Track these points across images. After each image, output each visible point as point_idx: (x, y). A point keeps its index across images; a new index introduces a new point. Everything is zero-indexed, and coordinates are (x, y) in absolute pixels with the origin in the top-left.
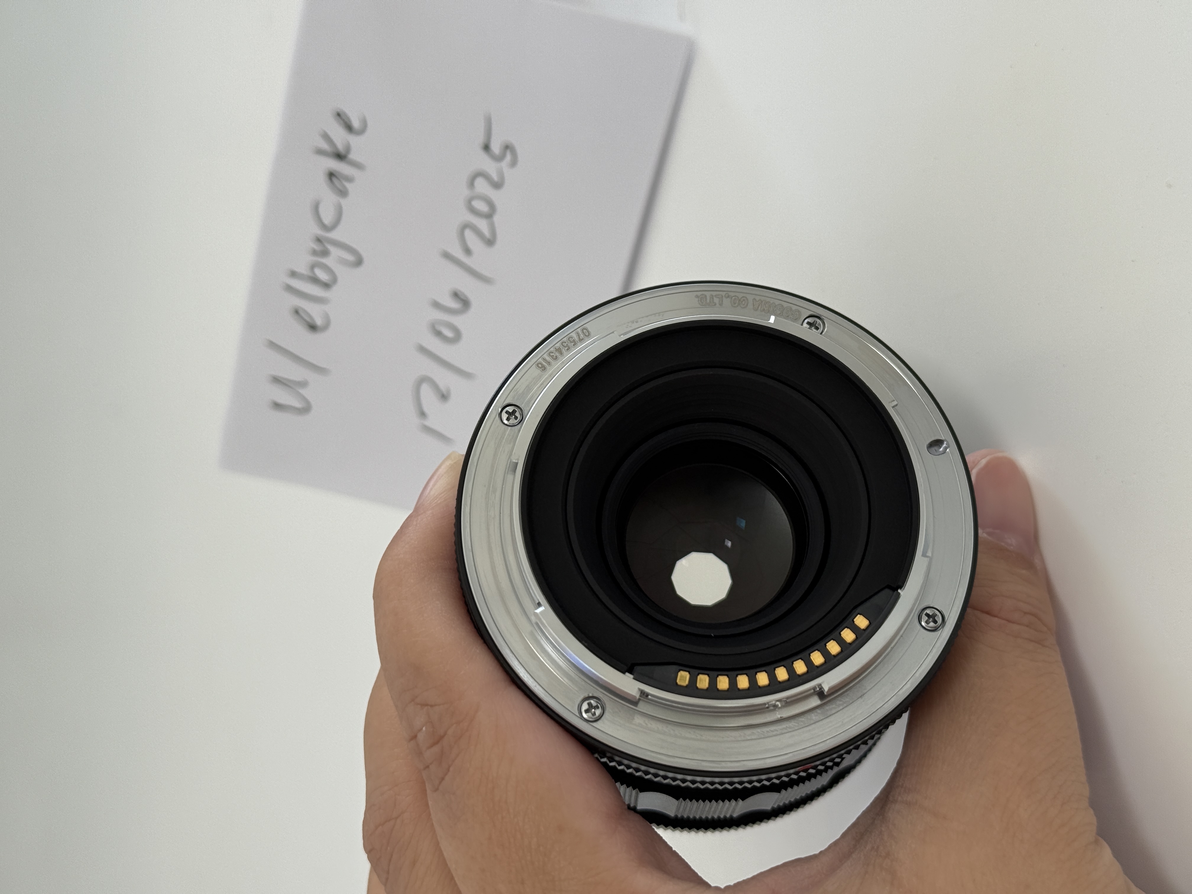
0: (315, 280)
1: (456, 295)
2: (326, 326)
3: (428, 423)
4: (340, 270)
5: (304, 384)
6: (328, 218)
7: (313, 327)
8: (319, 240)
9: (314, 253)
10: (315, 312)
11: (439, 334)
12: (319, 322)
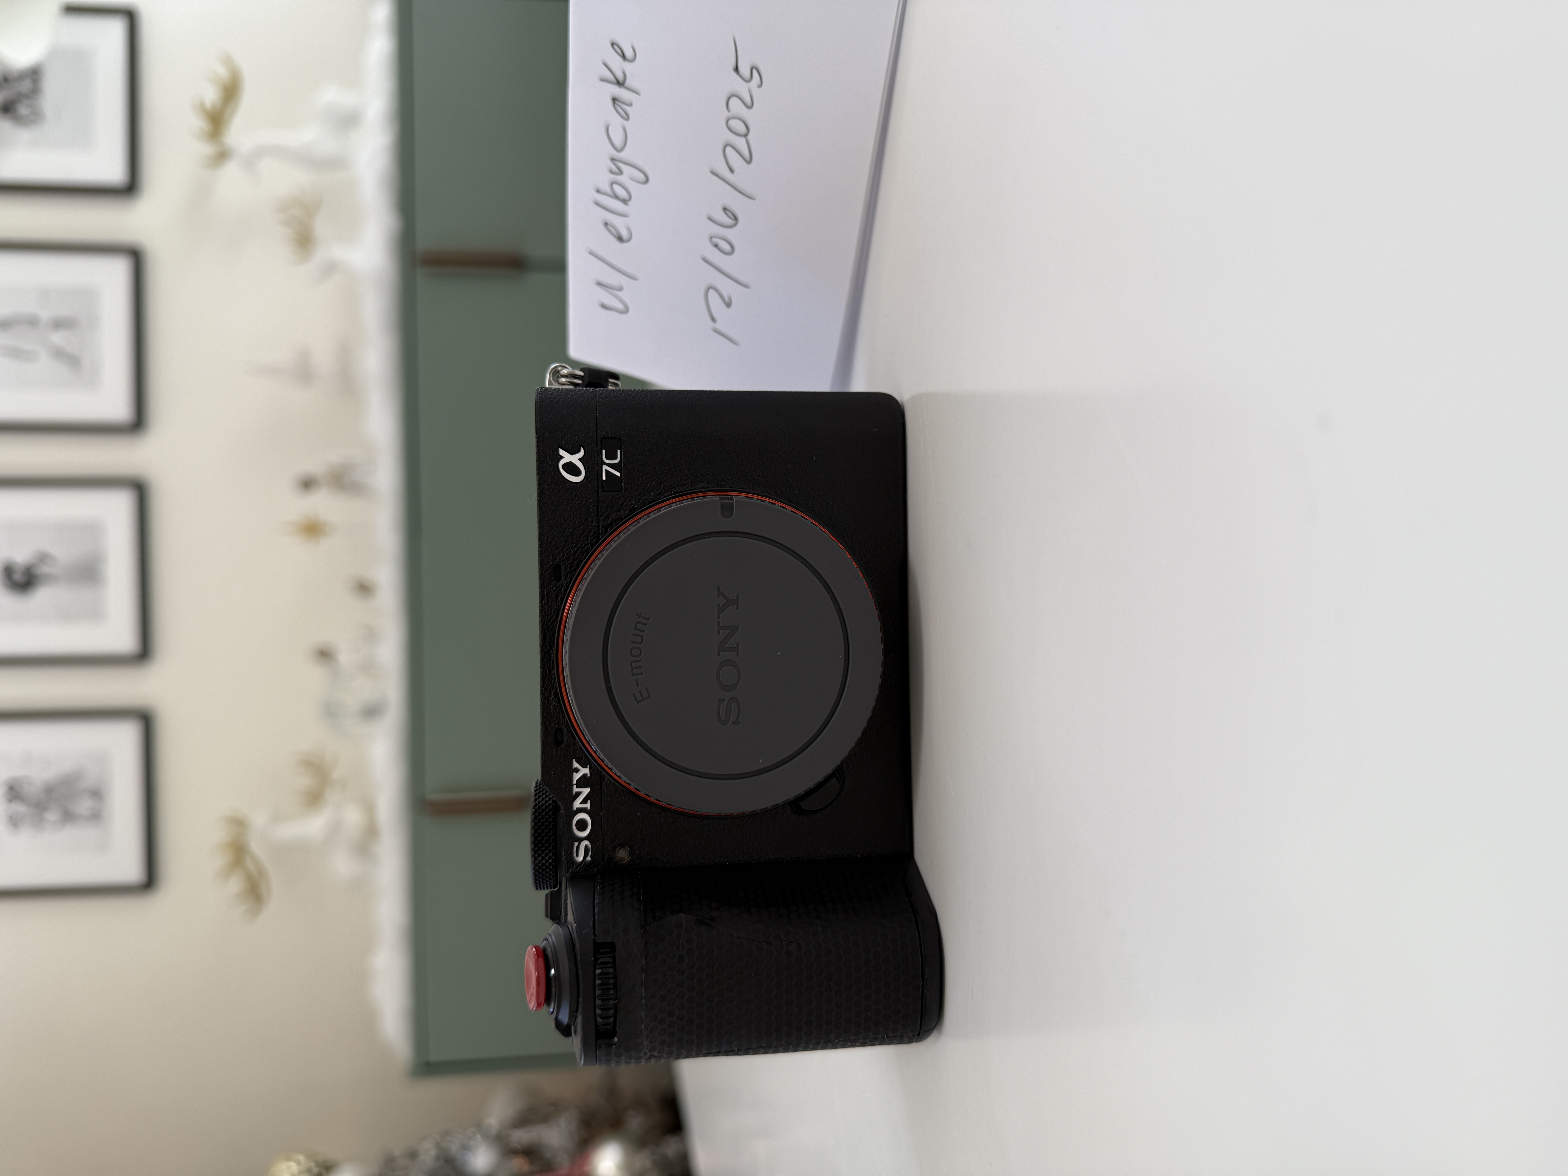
0: (616, 197)
1: (726, 210)
2: (630, 238)
3: (718, 326)
4: (633, 187)
5: (620, 289)
6: (618, 140)
7: (620, 239)
8: (613, 160)
9: (611, 172)
10: (619, 223)
11: (716, 246)
12: (625, 234)
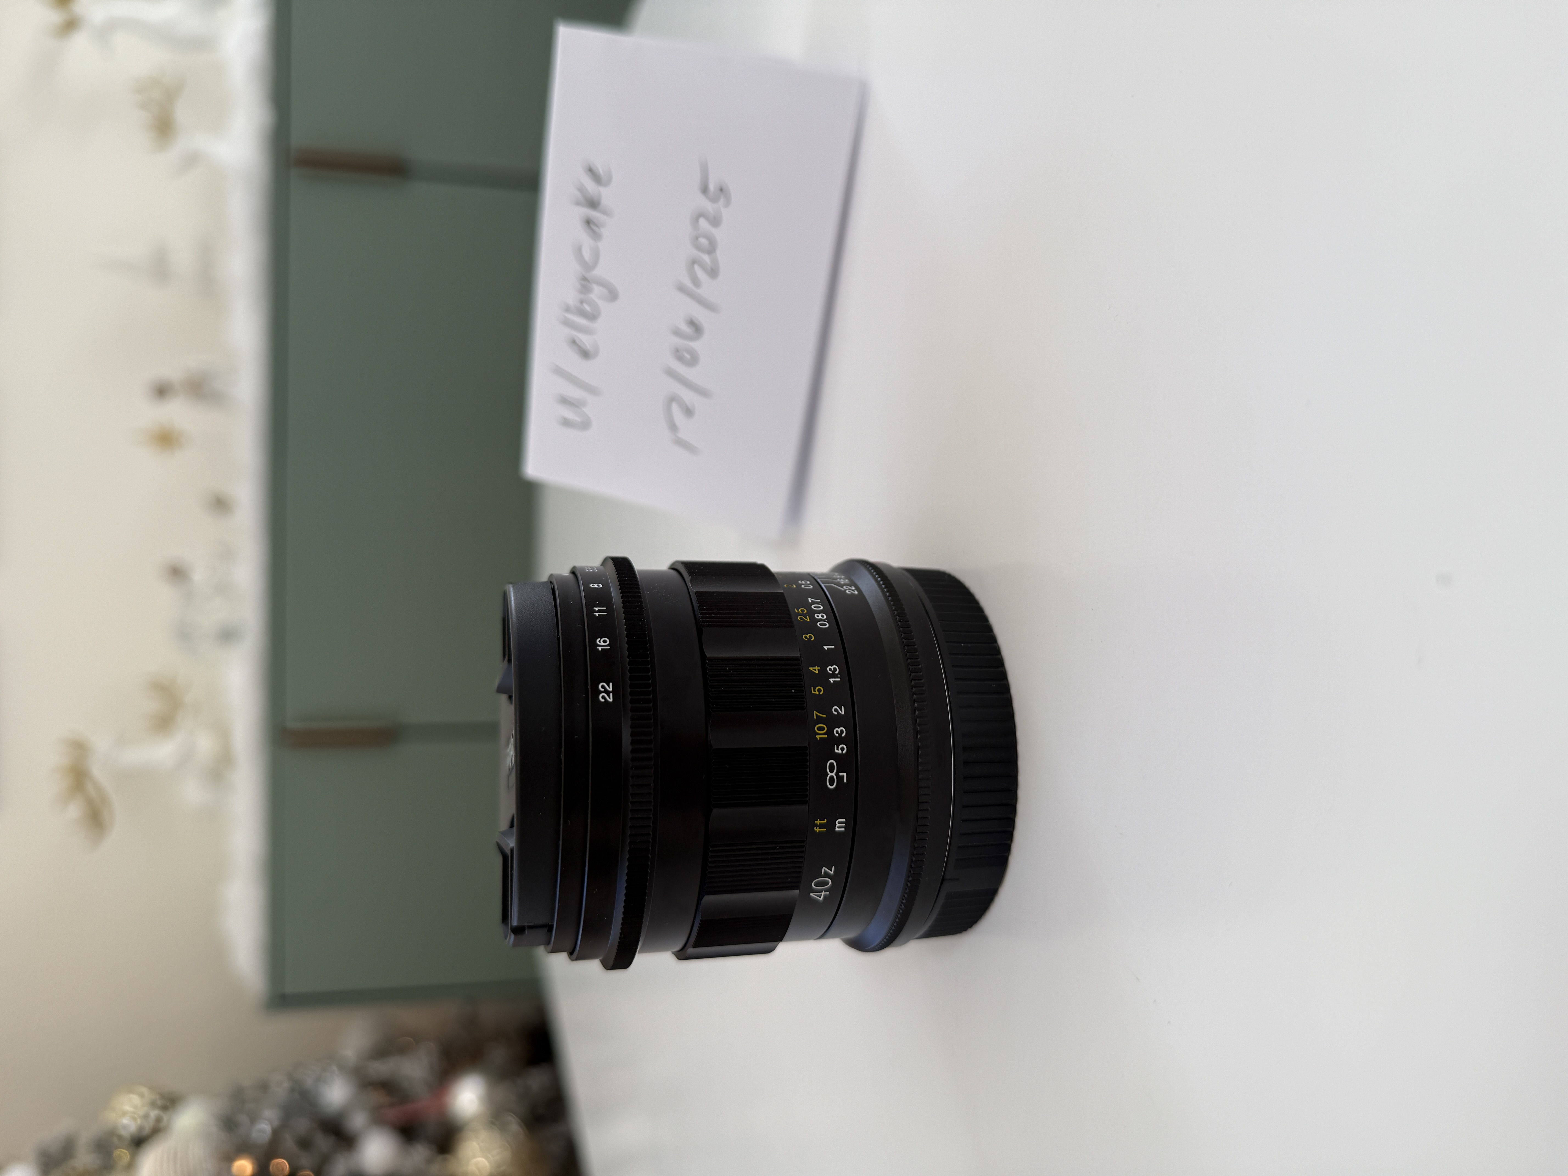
0: (584, 314)
1: (692, 323)
2: (596, 353)
3: (678, 435)
4: (601, 304)
5: (584, 403)
6: (588, 259)
7: (587, 355)
8: (583, 279)
9: (581, 290)
10: (586, 341)
11: (680, 357)
12: (590, 350)
